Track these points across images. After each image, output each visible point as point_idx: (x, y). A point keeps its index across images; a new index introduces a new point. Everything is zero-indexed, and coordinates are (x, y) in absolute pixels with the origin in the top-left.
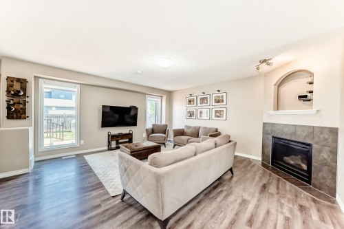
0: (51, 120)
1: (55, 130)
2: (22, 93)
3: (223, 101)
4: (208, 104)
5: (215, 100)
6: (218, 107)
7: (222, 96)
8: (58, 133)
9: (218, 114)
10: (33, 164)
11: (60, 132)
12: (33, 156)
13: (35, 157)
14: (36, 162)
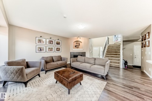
3: (60, 44)
4: (53, 44)
5: (57, 43)
6: (58, 46)
7: (60, 42)
9: (58, 49)
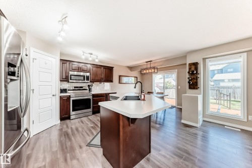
0: (219, 90)
1: (222, 98)
2: (195, 72)
8: (226, 101)
10: (201, 122)
11: (227, 100)
12: (201, 116)
13: (203, 117)
14: (204, 121)
